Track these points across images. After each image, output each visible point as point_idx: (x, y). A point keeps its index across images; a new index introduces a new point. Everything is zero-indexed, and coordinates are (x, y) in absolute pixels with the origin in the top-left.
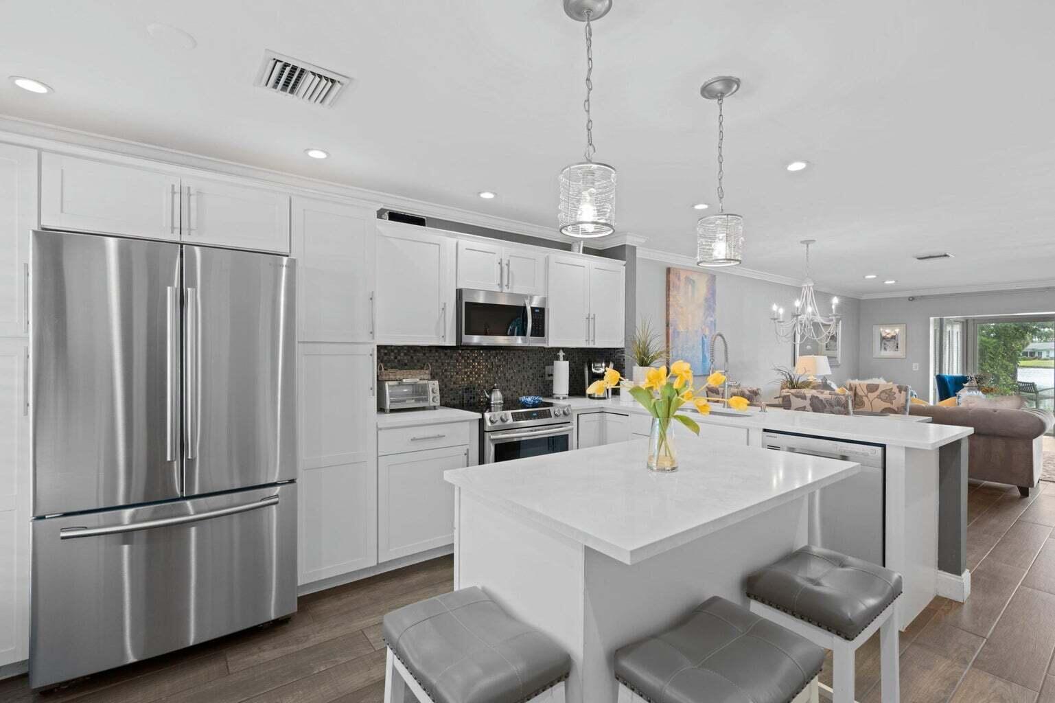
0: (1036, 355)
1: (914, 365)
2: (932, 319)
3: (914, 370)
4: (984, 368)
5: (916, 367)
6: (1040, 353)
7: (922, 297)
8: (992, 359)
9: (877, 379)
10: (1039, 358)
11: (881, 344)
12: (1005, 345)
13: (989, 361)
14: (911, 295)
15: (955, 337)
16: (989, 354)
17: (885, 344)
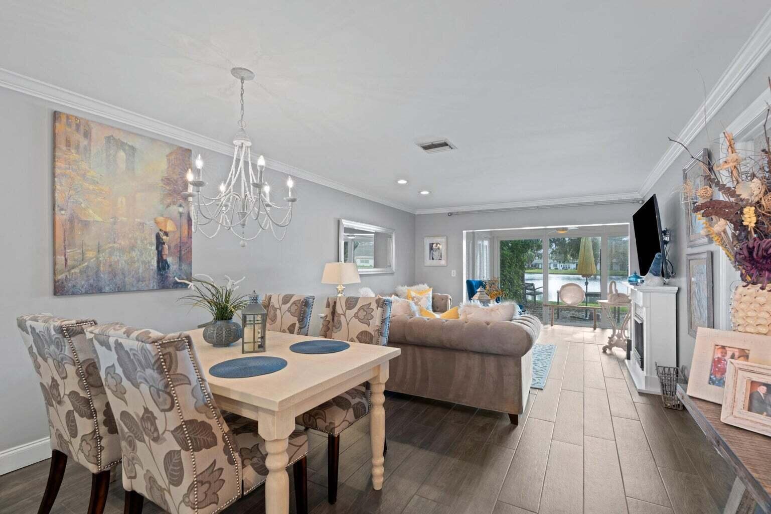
0: (537, 266)
1: (453, 271)
2: (464, 232)
3: (452, 276)
4: (504, 274)
5: (454, 273)
6: (539, 266)
7: (457, 213)
8: (510, 267)
9: (422, 285)
10: (538, 268)
11: (430, 253)
12: (517, 257)
13: (508, 269)
14: (450, 212)
15: (485, 249)
16: (508, 264)
17: (433, 254)
